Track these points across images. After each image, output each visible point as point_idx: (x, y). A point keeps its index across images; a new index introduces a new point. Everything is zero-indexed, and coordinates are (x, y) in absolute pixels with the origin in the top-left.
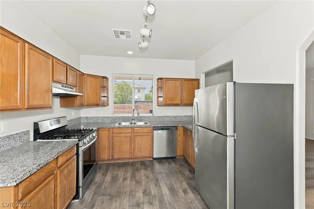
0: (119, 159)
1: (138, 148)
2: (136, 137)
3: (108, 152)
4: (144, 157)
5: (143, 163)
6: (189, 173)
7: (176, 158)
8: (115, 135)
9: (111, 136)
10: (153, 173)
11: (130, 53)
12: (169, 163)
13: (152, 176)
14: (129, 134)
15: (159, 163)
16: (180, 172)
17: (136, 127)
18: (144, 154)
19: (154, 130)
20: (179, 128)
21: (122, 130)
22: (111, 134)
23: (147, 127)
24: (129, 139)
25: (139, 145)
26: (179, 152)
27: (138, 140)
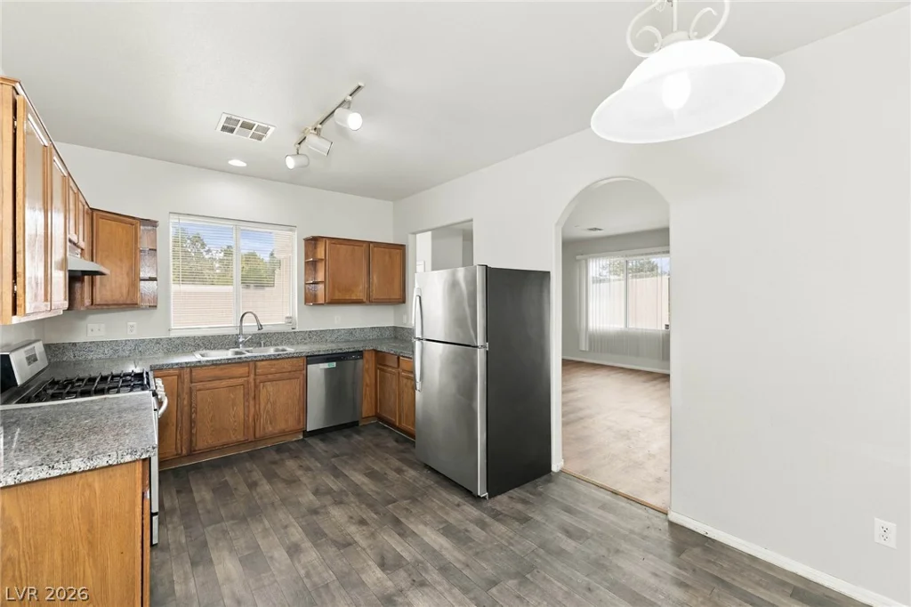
0: (211, 450)
1: (268, 412)
2: (261, 385)
3: (179, 437)
4: (284, 433)
5: (280, 449)
6: (395, 444)
7: (358, 425)
8: (199, 385)
9: (186, 390)
10: (317, 459)
11: (237, 163)
12: (347, 436)
13: (319, 465)
14: (241, 381)
15: (323, 440)
16: (377, 445)
17: (263, 360)
18: (281, 426)
19: (308, 363)
20: (366, 355)
21: (222, 369)
22: (186, 385)
23: (293, 357)
24: (240, 392)
25: (269, 405)
26: (367, 409)
27: (268, 391)
